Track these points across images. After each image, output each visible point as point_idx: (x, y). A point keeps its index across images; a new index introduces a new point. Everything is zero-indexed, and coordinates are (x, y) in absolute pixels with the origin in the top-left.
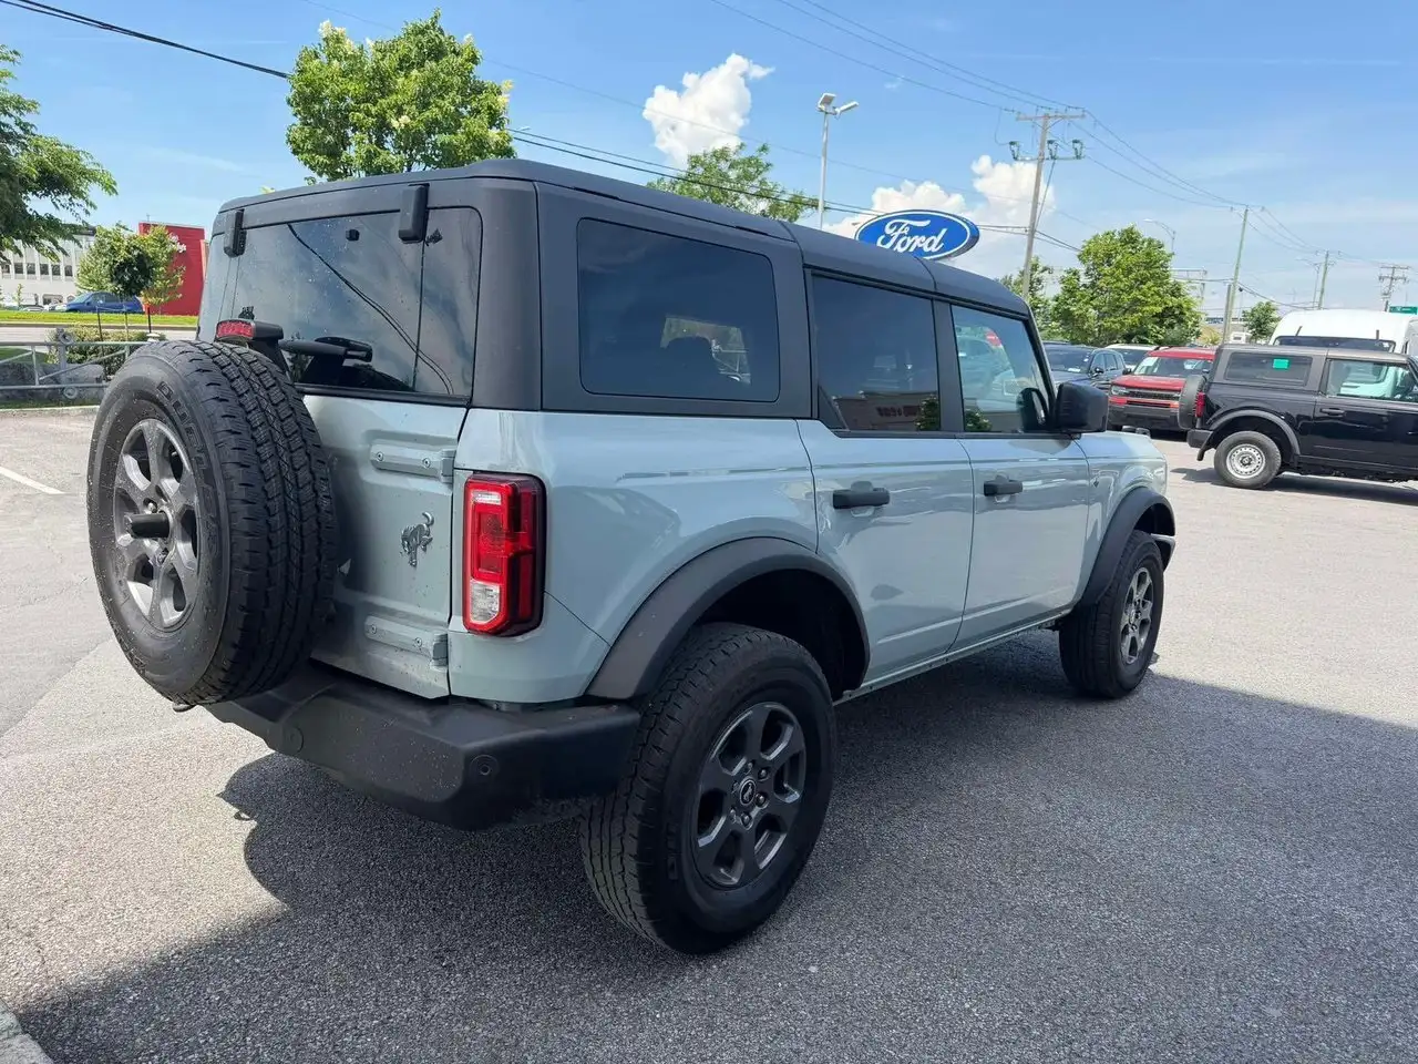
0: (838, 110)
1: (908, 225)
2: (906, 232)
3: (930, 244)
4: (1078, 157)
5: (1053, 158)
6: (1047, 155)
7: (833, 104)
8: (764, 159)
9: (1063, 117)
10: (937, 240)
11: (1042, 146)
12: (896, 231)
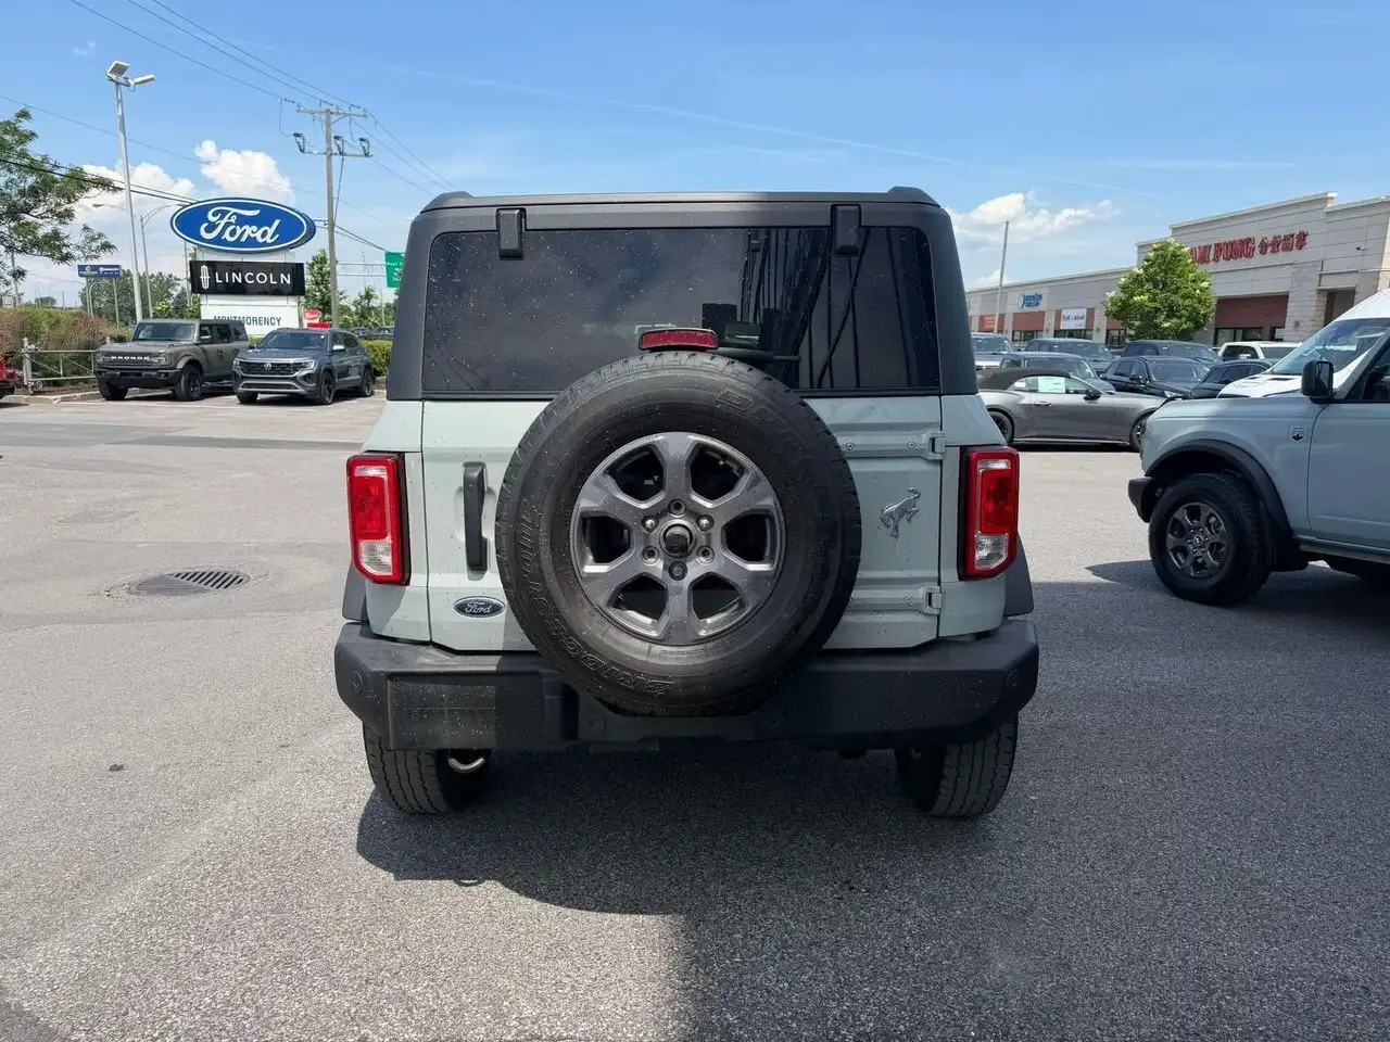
0: (131, 82)
1: (235, 213)
2: (233, 220)
3: (264, 234)
4: (366, 155)
5: (342, 154)
6: (335, 150)
7: (126, 74)
8: (24, 125)
9: (345, 115)
10: (271, 231)
11: (328, 141)
12: (221, 218)
